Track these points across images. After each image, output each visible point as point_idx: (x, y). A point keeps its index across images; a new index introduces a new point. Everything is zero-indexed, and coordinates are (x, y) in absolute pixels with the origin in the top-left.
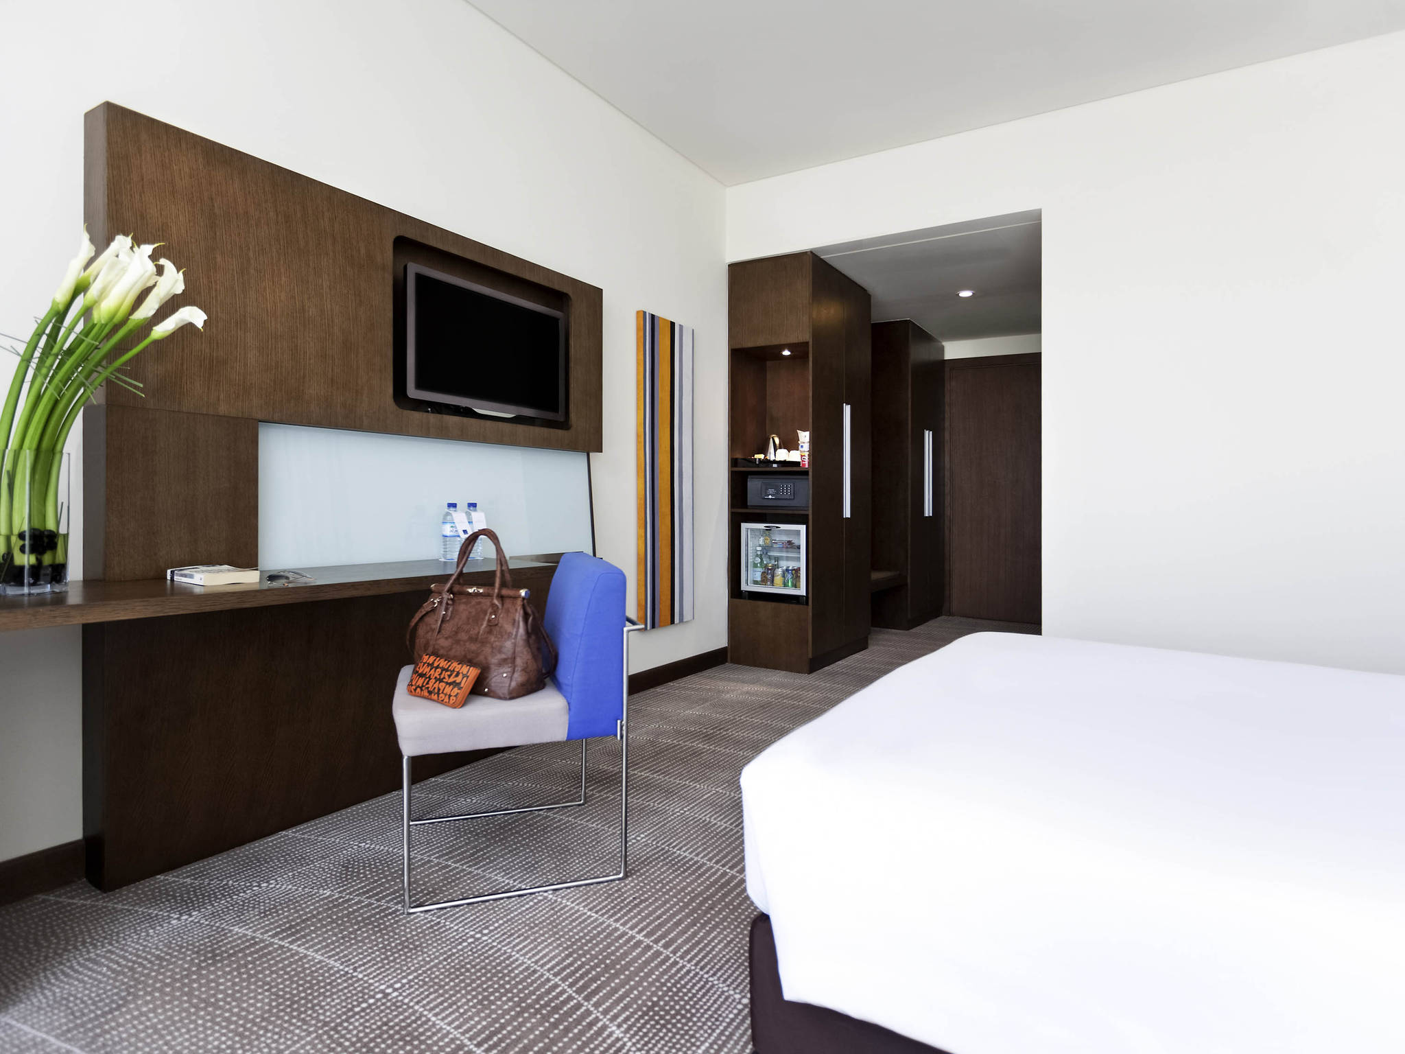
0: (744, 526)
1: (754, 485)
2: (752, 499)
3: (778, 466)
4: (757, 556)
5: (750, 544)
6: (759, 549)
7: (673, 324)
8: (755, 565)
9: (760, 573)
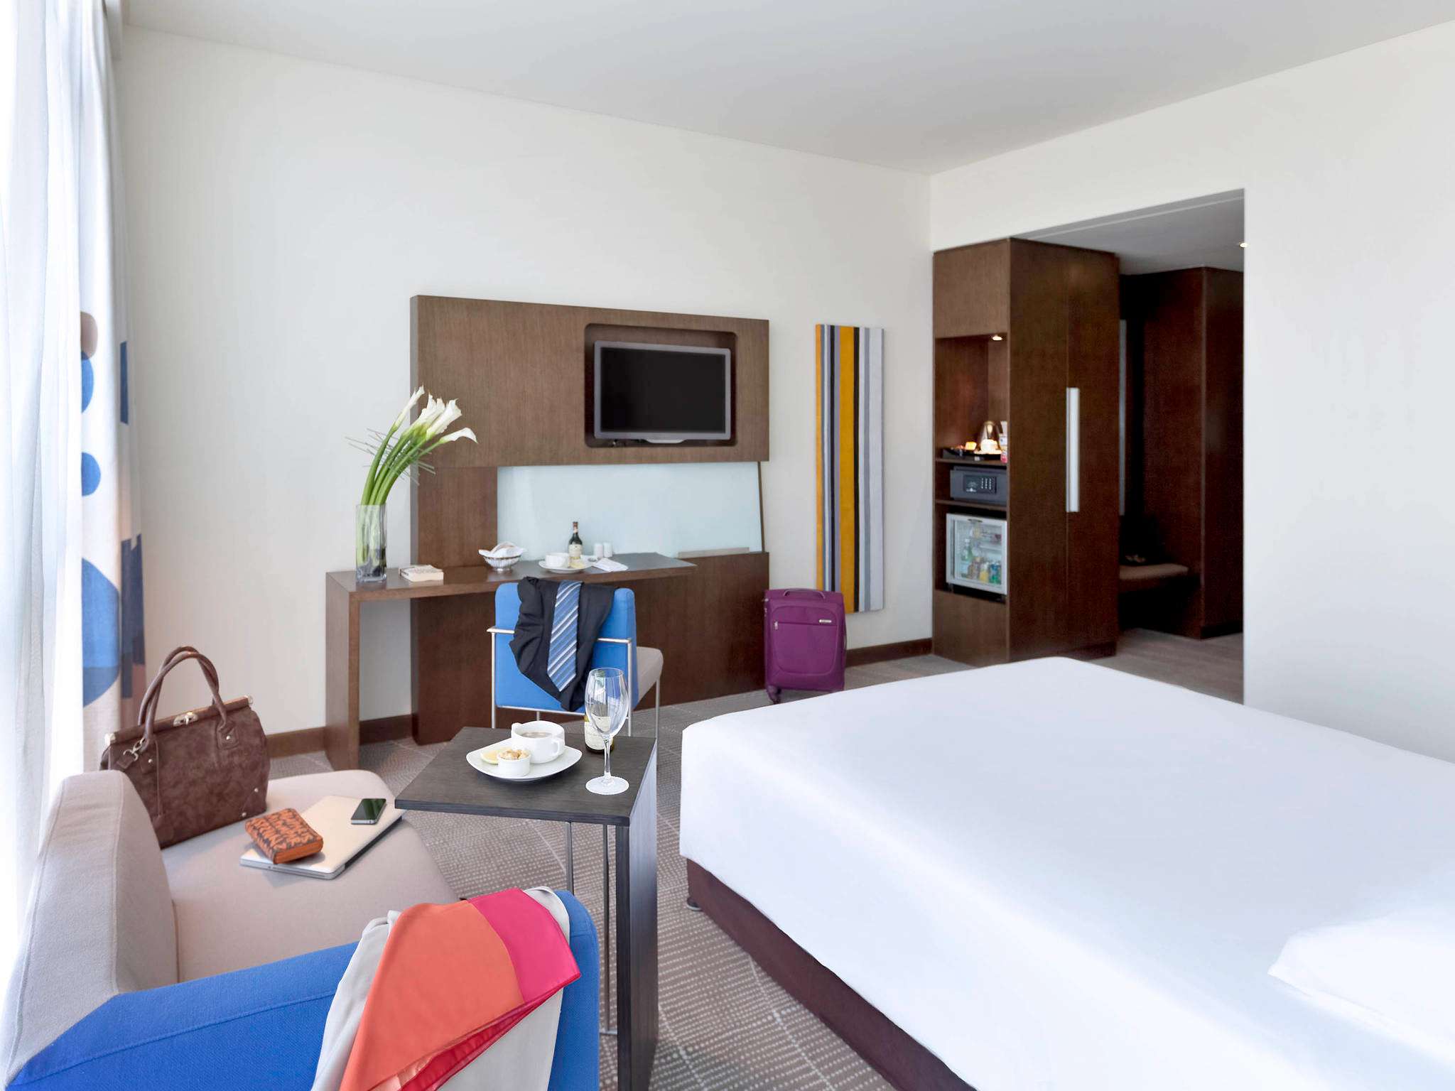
0: (950, 518)
1: (956, 477)
2: (956, 491)
3: (981, 460)
4: (965, 548)
5: (957, 535)
6: (967, 541)
7: (856, 330)
8: (963, 558)
9: (967, 566)
